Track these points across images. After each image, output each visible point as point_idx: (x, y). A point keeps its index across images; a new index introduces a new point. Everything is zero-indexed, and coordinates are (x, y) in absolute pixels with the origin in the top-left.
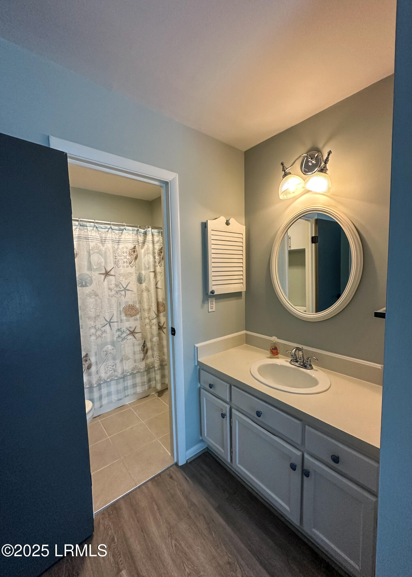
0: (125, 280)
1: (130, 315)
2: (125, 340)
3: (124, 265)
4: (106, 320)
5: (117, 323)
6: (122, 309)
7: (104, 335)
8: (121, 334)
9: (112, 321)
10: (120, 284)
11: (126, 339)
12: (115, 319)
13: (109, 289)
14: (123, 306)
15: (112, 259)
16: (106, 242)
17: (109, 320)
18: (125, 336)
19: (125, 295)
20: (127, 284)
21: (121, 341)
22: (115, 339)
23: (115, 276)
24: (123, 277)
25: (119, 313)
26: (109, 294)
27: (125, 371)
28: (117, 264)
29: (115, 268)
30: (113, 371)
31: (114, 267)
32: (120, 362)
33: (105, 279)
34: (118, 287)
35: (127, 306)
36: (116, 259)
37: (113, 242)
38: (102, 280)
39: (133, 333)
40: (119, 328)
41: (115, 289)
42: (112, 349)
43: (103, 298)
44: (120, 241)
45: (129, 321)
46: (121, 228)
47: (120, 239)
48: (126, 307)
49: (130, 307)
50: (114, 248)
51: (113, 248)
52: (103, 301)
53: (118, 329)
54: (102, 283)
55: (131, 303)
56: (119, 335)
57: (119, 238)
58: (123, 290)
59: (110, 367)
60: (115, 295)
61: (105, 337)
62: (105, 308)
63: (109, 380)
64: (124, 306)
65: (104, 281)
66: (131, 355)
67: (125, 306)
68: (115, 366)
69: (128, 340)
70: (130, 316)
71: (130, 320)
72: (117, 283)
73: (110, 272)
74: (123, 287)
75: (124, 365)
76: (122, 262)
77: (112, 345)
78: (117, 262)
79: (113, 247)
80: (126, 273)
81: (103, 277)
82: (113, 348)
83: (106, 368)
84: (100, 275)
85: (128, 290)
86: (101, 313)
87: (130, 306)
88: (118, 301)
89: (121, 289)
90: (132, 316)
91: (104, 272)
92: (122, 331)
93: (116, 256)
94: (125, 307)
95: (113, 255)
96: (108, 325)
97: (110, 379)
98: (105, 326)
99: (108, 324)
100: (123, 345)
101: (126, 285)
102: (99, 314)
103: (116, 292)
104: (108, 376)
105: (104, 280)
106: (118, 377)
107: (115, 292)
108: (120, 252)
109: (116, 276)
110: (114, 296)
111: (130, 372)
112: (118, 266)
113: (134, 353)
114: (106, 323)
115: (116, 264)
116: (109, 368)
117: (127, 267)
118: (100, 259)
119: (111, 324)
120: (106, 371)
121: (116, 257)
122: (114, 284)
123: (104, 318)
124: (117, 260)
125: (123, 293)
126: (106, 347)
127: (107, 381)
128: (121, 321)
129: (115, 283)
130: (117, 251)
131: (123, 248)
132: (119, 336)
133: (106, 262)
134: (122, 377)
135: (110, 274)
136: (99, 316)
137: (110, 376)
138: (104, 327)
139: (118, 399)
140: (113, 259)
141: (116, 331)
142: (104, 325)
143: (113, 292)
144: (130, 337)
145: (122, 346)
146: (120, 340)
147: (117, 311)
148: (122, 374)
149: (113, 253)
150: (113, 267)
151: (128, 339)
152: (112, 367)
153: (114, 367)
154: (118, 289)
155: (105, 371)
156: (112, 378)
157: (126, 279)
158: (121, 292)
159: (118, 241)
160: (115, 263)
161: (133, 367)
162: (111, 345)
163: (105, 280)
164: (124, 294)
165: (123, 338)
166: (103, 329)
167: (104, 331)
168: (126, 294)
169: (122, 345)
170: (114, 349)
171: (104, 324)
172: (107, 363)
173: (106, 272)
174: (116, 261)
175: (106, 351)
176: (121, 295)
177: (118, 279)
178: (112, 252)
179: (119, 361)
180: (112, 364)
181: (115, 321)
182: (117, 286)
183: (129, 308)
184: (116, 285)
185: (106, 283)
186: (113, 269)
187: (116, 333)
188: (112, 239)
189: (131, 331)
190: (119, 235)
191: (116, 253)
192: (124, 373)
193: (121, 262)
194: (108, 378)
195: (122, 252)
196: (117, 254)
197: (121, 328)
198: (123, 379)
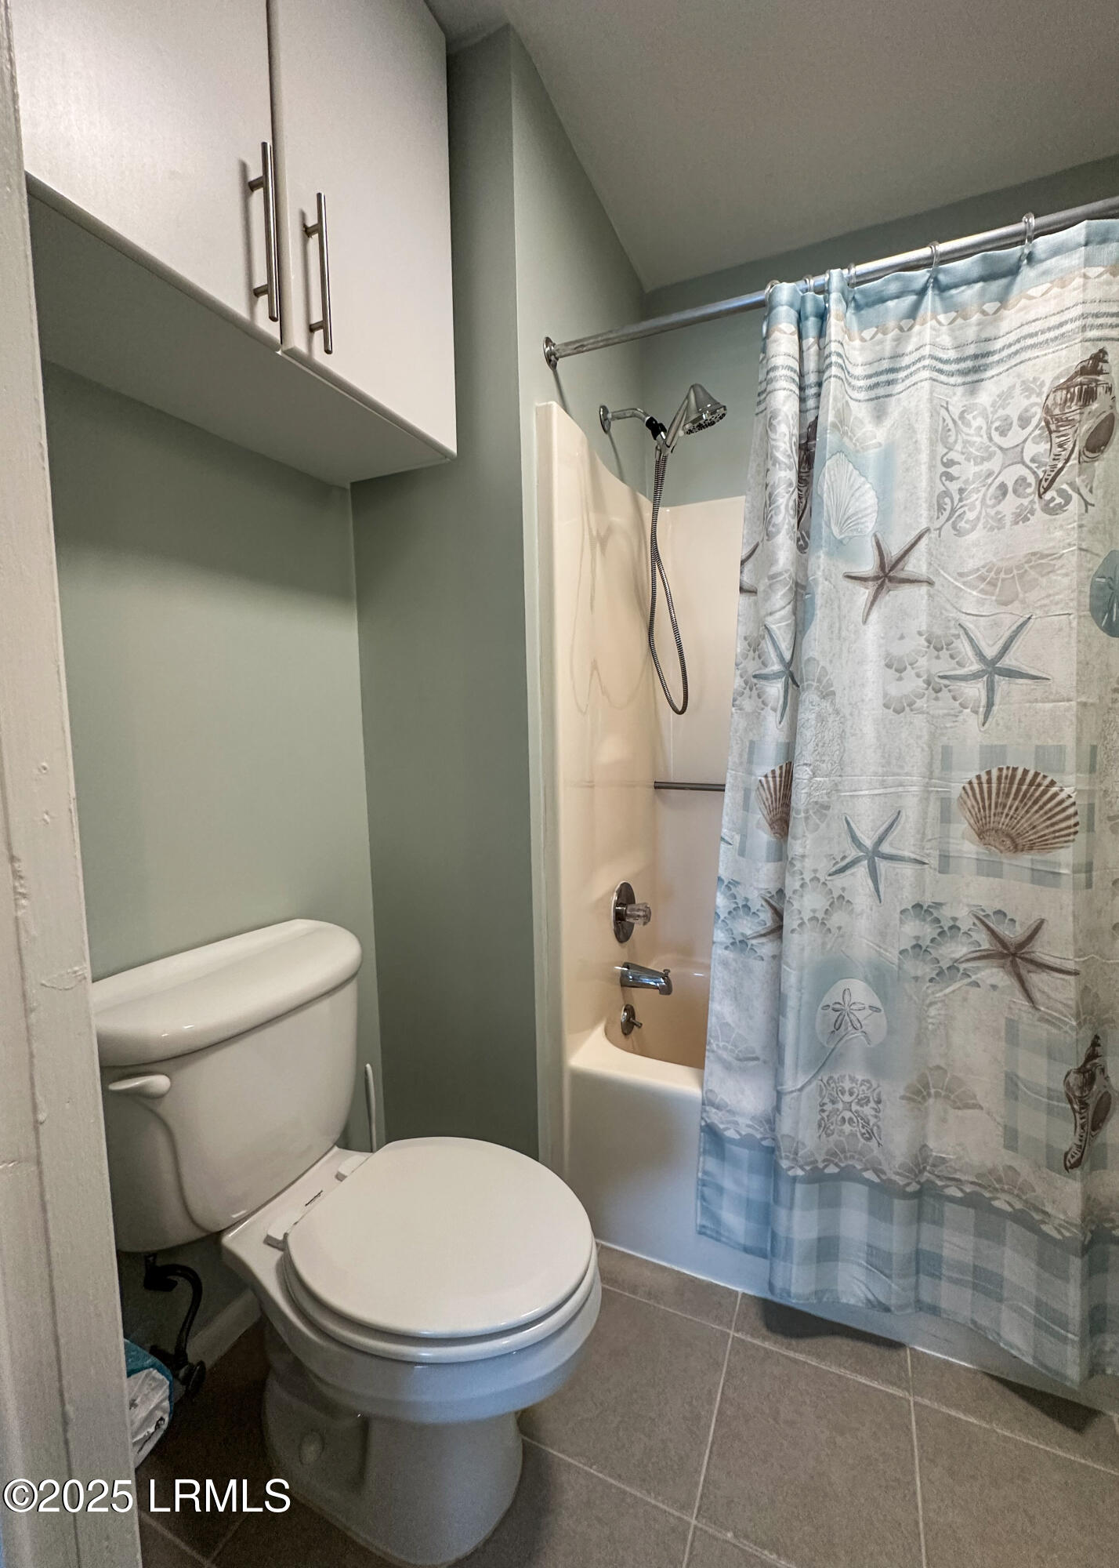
0: (1003, 609)
1: (1008, 835)
2: (953, 980)
3: (999, 508)
4: (855, 839)
5: (918, 867)
6: (956, 790)
7: (837, 919)
8: (933, 940)
9: (885, 848)
10: (958, 636)
11: (966, 975)
12: (904, 843)
13: (889, 666)
14: (968, 772)
15: (924, 483)
16: (899, 387)
17: (868, 843)
18: (957, 955)
19: (990, 705)
20: (1007, 634)
21: (931, 980)
22: (893, 956)
23: (930, 583)
24: (982, 591)
25: (934, 810)
26: (885, 695)
27: (934, 1165)
28: (953, 511)
29: (934, 534)
30: (858, 1130)
31: (928, 530)
32: (903, 1098)
33: (875, 608)
34: (944, 653)
35: (995, 773)
36: (950, 478)
37: (941, 371)
38: (857, 614)
39: (1014, 955)
40: (927, 901)
41: (923, 662)
42: (871, 1007)
43: (851, 714)
44: (988, 354)
45: (1000, 876)
46: (1000, 259)
47: (987, 340)
48: (989, 781)
49: (1011, 783)
50: (943, 412)
51: (934, 413)
52: (848, 730)
53: (918, 906)
54: (856, 632)
55: (1023, 760)
56: (917, 938)
57: (984, 335)
58: (975, 676)
59: (847, 1098)
60: (919, 703)
61: (840, 928)
62: (857, 771)
63: (832, 1169)
64: (972, 776)
65: (865, 622)
66: (985, 1086)
67: (979, 777)
68: (872, 1104)
69: (974, 990)
70: (1008, 842)
71: (1006, 868)
72: (938, 631)
73: (900, 566)
74: (980, 655)
75: (932, 1124)
76: (992, 490)
77: (869, 983)
78: (956, 497)
79: (939, 408)
80: (1004, 564)
81: (864, 593)
82: (879, 1004)
83: (826, 1100)
84: (850, 584)
85: (1011, 674)
86: (834, 798)
87: (1013, 776)
88: (933, 736)
89: (960, 664)
90: (1016, 848)
91: (868, 565)
92: (946, 924)
93: (951, 463)
94: (980, 784)
95: (933, 454)
96: (862, 870)
97: (836, 1165)
98: (848, 872)
99: (865, 862)
100: (940, 1005)
101: (1000, 643)
102: (826, 798)
103: (928, 683)
104: (832, 1145)
105: (868, 614)
106: (884, 1177)
107: (920, 683)
108: (983, 432)
109: (937, 586)
110: (910, 705)
111: (968, 1189)
112: (962, 524)
113: (1012, 1086)
114: (853, 853)
115: (946, 514)
116: (840, 1106)
117: (1022, 517)
118: (857, 494)
119: (883, 866)
120: (825, 1115)
121: (953, 470)
122: (920, 634)
123: (848, 823)
124: (953, 487)
125: (975, 691)
126: (842, 984)
127: (827, 1171)
128: (945, 862)
129: (924, 628)
130: (965, 429)
131: (1005, 397)
132: (917, 946)
133: (884, 511)
134: (909, 1189)
135: (902, 575)
136: (827, 808)
137: (843, 1151)
138: (842, 875)
139: (871, 1297)
140: (931, 480)
141: (902, 912)
142: (843, 863)
143: (912, 684)
144: (993, 975)
145: (933, 1011)
146: (927, 970)
147: (925, 799)
148: (911, 1171)
149: (932, 443)
150: (924, 526)
151: (976, 984)
152: (858, 1108)
153: (868, 1111)
154: (944, 666)
155: (819, 1117)
156: (850, 1162)
157: (1006, 604)
158: (963, 684)
159: (976, 357)
160: (941, 508)
161: (989, 1164)
162: (866, 980)
163: (874, 616)
164: (984, 702)
165: (945, 964)
166: (839, 882)
167: (841, 897)
168: (997, 699)
169: (931, 1004)
170: (878, 1010)
171: (844, 858)
172: (836, 1077)
173: (882, 565)
174: (946, 493)
175: (838, 1006)
176: (963, 706)
177: (949, 607)
178: (923, 438)
179: (902, 1092)
180: (861, 1091)
181: (906, 854)
182: (938, 649)
183: (1008, 795)
184: (929, 642)
185: (872, 631)
186: (924, 541)
187: (901, 921)
188: (932, 357)
189: (1006, 939)
190: (984, 313)
191: (951, 440)
192: (921, 1172)
193: (980, 495)
194: (832, 1156)
195: (997, 424)
196: (958, 447)
197: (938, 905)
198: (915, 1202)
